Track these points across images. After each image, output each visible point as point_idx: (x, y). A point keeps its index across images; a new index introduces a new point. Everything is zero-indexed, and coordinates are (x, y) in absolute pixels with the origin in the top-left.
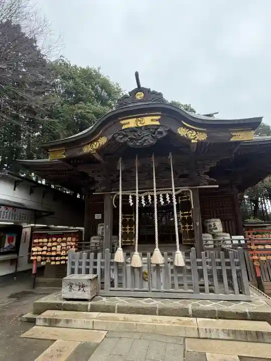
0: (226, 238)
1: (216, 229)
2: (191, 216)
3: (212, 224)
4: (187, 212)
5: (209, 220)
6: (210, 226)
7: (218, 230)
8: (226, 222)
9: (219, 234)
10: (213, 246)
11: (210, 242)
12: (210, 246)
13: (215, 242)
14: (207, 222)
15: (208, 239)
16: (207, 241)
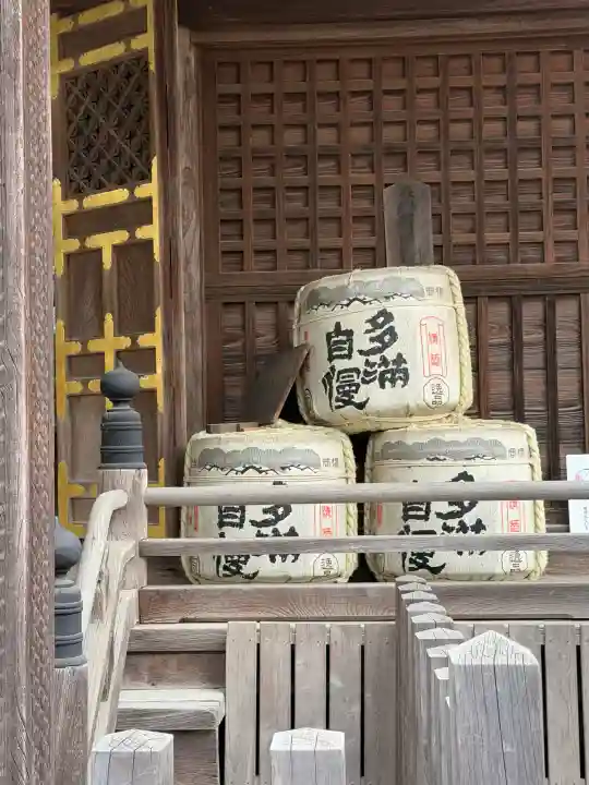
0: (487, 474)
1: (396, 373)
2: (151, 232)
3: (356, 319)
4: (119, 195)
5: (328, 283)
6: (339, 340)
7: (415, 392)
8: (532, 312)
9: (415, 433)
10: (345, 563)
11: (306, 521)
12: (311, 564)
13: (366, 516)
14: (315, 300)
15: (296, 481)
16: (279, 508)
